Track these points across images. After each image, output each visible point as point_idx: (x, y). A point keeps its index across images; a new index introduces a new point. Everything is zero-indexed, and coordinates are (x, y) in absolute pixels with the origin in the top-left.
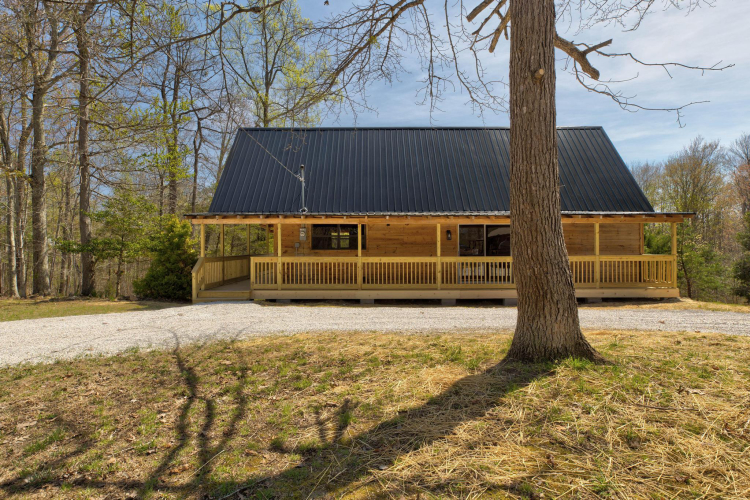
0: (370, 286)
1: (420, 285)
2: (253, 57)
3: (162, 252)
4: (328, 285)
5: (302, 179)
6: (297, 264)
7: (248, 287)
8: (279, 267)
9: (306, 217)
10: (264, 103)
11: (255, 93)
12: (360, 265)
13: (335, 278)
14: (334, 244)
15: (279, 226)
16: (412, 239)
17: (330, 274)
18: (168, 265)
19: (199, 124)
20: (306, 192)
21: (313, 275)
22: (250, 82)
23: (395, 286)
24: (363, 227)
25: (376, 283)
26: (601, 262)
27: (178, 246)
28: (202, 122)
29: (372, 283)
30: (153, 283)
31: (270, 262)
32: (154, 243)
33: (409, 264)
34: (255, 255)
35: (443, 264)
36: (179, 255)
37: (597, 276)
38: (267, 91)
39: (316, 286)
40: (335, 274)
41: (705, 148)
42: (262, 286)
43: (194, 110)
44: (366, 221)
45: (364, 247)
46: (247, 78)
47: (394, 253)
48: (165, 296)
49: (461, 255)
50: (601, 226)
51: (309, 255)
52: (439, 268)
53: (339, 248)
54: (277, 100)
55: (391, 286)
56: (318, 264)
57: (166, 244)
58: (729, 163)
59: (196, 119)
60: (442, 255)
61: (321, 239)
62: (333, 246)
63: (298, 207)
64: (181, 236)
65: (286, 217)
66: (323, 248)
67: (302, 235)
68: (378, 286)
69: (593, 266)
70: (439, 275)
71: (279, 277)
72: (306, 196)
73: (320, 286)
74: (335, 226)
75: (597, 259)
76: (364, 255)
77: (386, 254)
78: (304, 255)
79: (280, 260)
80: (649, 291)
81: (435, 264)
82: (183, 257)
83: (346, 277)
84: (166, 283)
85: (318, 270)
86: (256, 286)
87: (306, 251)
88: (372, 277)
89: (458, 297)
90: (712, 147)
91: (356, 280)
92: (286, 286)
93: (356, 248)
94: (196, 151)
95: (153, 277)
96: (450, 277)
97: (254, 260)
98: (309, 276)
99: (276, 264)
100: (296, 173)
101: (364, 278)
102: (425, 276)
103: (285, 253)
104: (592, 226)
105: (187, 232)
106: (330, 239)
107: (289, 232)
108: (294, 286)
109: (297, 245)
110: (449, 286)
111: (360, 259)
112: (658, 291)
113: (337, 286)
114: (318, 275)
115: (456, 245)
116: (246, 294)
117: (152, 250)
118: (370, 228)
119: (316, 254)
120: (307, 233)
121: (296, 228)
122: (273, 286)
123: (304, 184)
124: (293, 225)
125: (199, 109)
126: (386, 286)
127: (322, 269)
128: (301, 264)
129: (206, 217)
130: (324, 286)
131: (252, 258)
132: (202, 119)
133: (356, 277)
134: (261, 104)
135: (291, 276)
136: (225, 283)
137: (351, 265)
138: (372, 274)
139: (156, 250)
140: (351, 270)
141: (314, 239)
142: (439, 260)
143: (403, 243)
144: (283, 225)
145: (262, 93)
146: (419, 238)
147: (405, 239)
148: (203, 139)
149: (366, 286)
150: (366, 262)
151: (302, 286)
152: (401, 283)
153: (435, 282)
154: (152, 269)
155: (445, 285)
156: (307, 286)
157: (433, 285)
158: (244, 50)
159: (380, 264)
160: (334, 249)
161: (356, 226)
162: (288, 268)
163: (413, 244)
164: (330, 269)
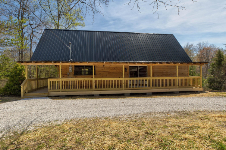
0: (98, 89)
1: (117, 89)
2: (53, 9)
3: (12, 77)
4: (81, 89)
5: (70, 48)
6: (68, 81)
7: (47, 91)
8: (61, 83)
9: (72, 62)
10: (57, 25)
11: (54, 21)
12: (93, 81)
13: (84, 86)
14: (83, 73)
15: (60, 66)
16: (113, 71)
17: (82, 85)
18: (14, 82)
19: (32, 30)
20: (72, 53)
21: (75, 85)
22: (52, 17)
23: (107, 89)
24: (95, 66)
25: (100, 88)
26: (179, 79)
27: (19, 74)
28: (33, 29)
29: (99, 88)
30: (8, 89)
31: (57, 80)
32: (8, 73)
33: (113, 80)
34: (50, 78)
35: (125, 80)
36: (19, 78)
37: (177, 84)
38: (59, 21)
39: (76, 90)
40: (84, 85)
41: (190, 46)
42: (53, 90)
43: (30, 25)
44: (96, 64)
45: (95, 74)
46: (51, 16)
47: (106, 77)
48: (13, 95)
49: (130, 77)
50: (179, 67)
51: (73, 77)
52: (124, 82)
53: (85, 74)
54: (62, 24)
55: (106, 89)
56: (77, 81)
57: (14, 74)
58: (195, 50)
59: (31, 29)
60: (125, 77)
61: (78, 72)
62: (83, 74)
63: (69, 58)
64: (20, 70)
65: (63, 62)
66: (79, 75)
67: (70, 70)
68: (101, 89)
69: (176, 80)
70: (124, 85)
71: (61, 86)
72: (72, 55)
73: (78, 90)
74: (83, 66)
75: (178, 78)
76: (95, 77)
77: (103, 77)
78: (71, 78)
79: (61, 80)
80: (193, 89)
81: (122, 80)
82: (21, 79)
83: (88, 86)
84: (13, 89)
85: (77, 83)
86: (50, 90)
87: (72, 76)
88: (99, 86)
89: (131, 93)
90: (192, 45)
91: (92, 87)
92: (64, 90)
93: (92, 75)
94: (31, 40)
95: (8, 87)
96: (127, 85)
97: (49, 80)
98: (73, 85)
99: (59, 81)
100: (68, 45)
101: (95, 86)
102: (118, 85)
103: (63, 77)
104: (176, 67)
105: (23, 69)
106: (81, 71)
107: (65, 69)
108: (67, 90)
109: (68, 74)
110: (128, 88)
111: (94, 79)
112: (196, 89)
113: (84, 89)
114: (77, 85)
115: (128, 73)
116: (46, 94)
117: (7, 76)
118: (97, 67)
119: (76, 77)
120: (72, 69)
121: (68, 67)
122: (58, 90)
123: (71, 50)
124: (67, 66)
125: (32, 24)
126: (104, 89)
127: (78, 83)
128: (70, 81)
129: (28, 62)
130: (79, 89)
131: (49, 79)
132: (33, 28)
133: (92, 86)
134: (56, 25)
135: (65, 86)
136: (38, 89)
137: (90, 81)
138: (98, 84)
139: (9, 76)
140: (90, 83)
141: (75, 71)
142: (123, 79)
143: (109, 73)
144: (62, 66)
145: (57, 21)
146: (115, 71)
147: (110, 71)
148: (33, 36)
149: (96, 89)
150: (96, 80)
151: (71, 90)
152: (110, 88)
153: (122, 87)
154: (7, 84)
155: (126, 88)
156: (72, 90)
157: (121, 89)
158: (50, 6)
159: (102, 81)
160: (83, 75)
161: (92, 67)
162: (64, 83)
163: (113, 73)
164: (82, 83)
